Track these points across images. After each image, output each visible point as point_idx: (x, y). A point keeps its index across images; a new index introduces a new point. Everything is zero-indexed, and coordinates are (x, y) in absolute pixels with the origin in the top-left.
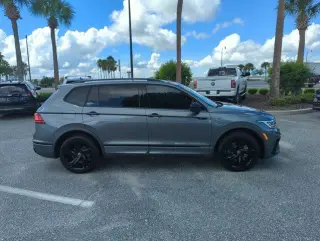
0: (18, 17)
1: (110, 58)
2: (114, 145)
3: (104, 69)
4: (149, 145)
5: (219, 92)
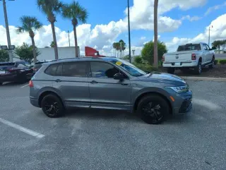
0: (55, 20)
1: (121, 41)
2: (71, 101)
3: (118, 49)
4: (91, 102)
5: (181, 63)
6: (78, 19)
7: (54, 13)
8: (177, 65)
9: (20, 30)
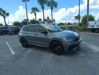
0: (44, 8)
5: (97, 26)
6: (53, 7)
7: (44, 5)
8: (95, 27)
9: (31, 13)
